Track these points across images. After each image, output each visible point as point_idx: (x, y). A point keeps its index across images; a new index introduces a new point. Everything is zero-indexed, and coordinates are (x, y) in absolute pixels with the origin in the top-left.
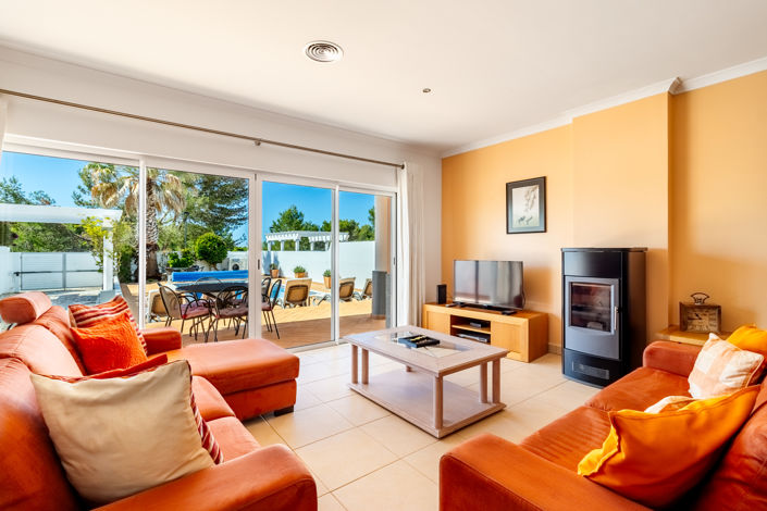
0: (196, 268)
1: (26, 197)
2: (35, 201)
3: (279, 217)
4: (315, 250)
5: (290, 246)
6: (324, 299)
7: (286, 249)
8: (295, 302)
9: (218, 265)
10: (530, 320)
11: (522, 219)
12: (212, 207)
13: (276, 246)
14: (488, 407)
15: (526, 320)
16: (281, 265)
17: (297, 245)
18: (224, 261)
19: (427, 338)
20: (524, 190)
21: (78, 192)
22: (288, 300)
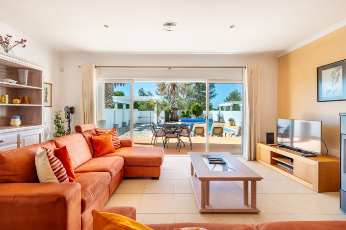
0: (190, 117)
1: (146, 93)
2: (147, 94)
3: (229, 95)
4: (233, 110)
5: (228, 109)
6: (233, 134)
7: (227, 110)
8: (217, 134)
9: (200, 116)
10: (319, 163)
11: (329, 91)
12: (199, 93)
13: (222, 108)
14: (246, 207)
15: (317, 162)
16: (224, 117)
17: (231, 108)
18: (202, 115)
19: (221, 160)
20: (331, 70)
21: (157, 90)
22: (213, 133)
